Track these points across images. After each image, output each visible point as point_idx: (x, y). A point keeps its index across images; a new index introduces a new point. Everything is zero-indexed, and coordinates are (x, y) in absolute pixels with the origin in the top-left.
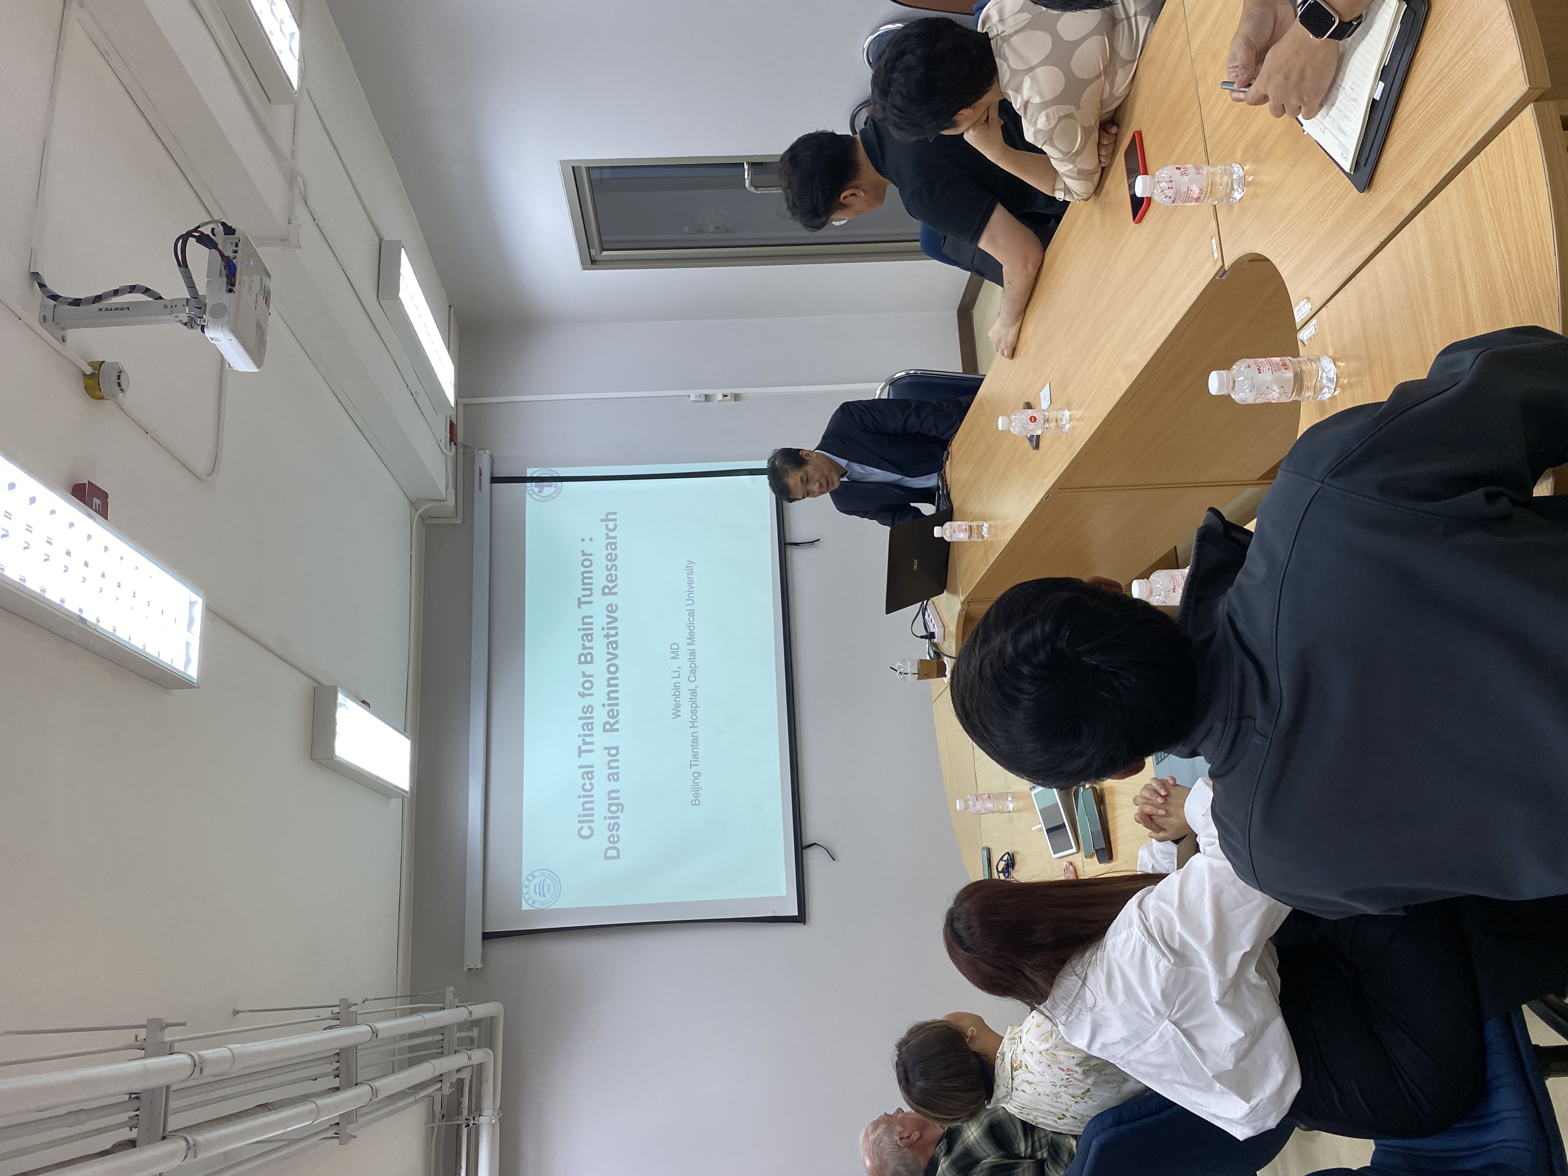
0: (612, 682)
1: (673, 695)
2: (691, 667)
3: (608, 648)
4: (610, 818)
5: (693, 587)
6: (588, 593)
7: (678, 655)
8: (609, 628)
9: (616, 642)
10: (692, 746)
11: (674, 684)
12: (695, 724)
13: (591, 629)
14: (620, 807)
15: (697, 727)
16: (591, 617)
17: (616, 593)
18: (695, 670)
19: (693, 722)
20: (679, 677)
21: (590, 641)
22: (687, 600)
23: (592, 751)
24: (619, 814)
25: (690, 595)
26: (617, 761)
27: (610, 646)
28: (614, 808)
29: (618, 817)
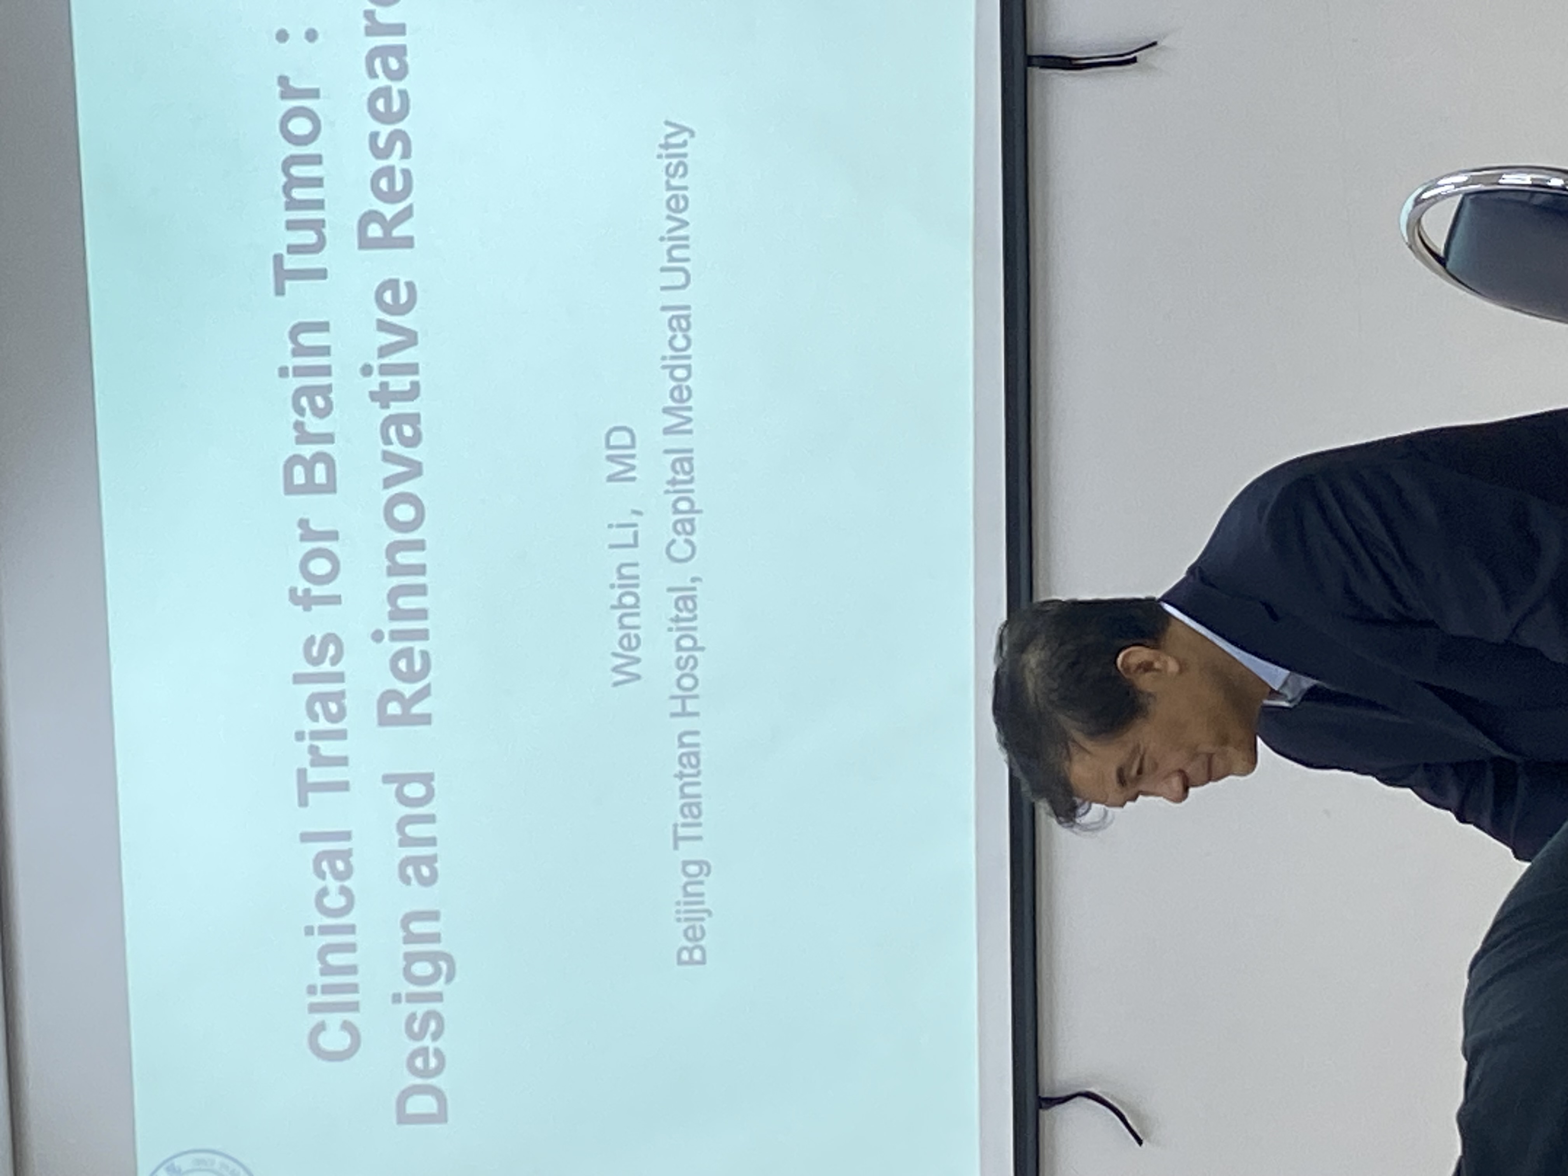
0: (403, 558)
1: (613, 607)
2: (677, 511)
3: (387, 441)
4: (412, 998)
5: (684, 224)
6: (309, 237)
7: (632, 468)
8: (385, 370)
9: (414, 419)
10: (681, 776)
11: (619, 570)
12: (691, 706)
13: (326, 371)
14: (444, 966)
15: (696, 714)
16: (323, 327)
17: (407, 242)
18: (691, 521)
19: (683, 699)
20: (635, 545)
21: (322, 413)
22: (663, 270)
23: (344, 786)
24: (439, 986)
25: (676, 253)
26: (430, 819)
27: (392, 431)
28: (422, 969)
29: (438, 997)
